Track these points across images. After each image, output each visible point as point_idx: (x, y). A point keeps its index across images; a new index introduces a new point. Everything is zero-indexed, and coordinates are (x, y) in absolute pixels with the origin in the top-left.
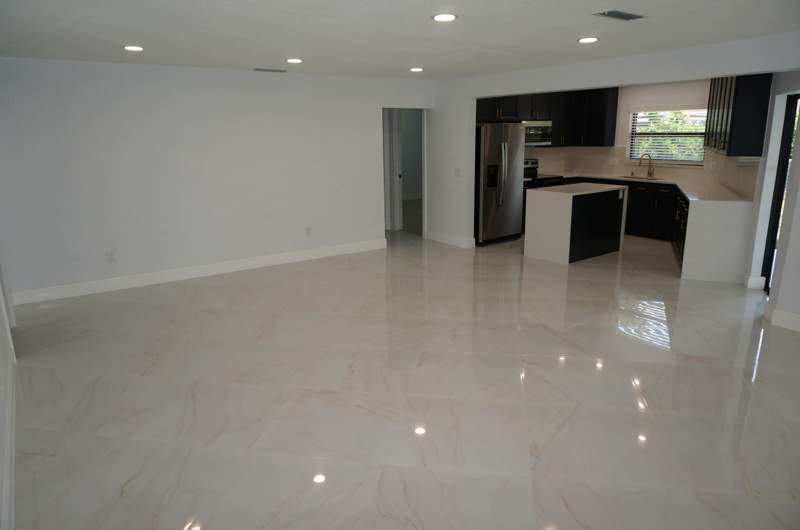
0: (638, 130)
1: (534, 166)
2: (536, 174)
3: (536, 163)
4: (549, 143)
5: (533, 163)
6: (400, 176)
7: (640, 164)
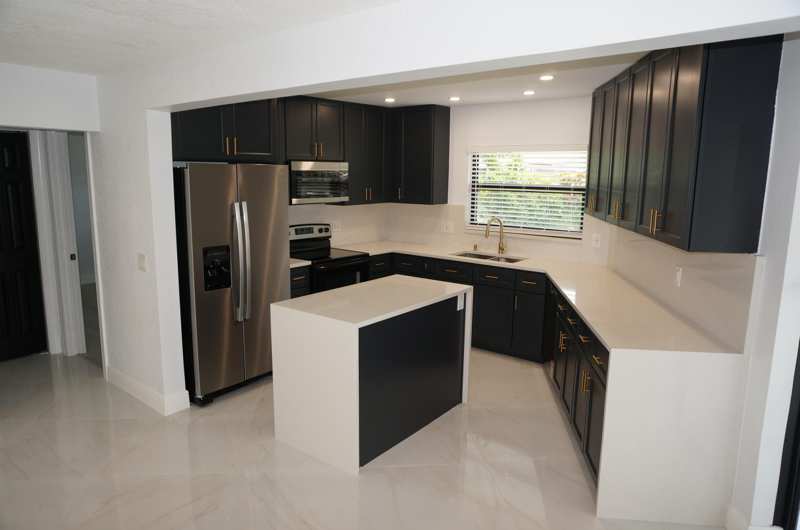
0: (481, 181)
1: (324, 234)
2: (328, 248)
3: (327, 230)
4: (346, 199)
5: (320, 231)
6: (73, 257)
7: (487, 232)
